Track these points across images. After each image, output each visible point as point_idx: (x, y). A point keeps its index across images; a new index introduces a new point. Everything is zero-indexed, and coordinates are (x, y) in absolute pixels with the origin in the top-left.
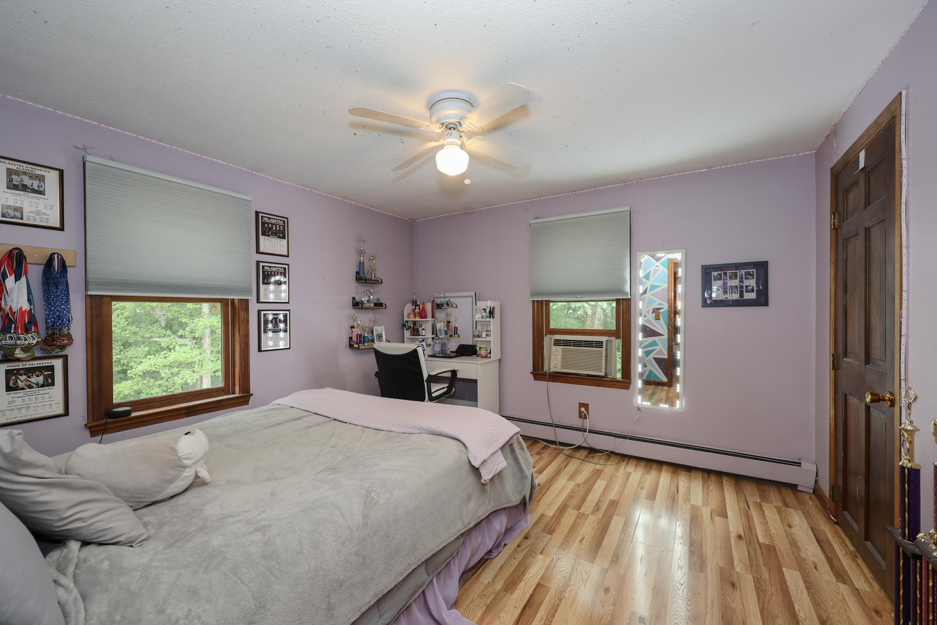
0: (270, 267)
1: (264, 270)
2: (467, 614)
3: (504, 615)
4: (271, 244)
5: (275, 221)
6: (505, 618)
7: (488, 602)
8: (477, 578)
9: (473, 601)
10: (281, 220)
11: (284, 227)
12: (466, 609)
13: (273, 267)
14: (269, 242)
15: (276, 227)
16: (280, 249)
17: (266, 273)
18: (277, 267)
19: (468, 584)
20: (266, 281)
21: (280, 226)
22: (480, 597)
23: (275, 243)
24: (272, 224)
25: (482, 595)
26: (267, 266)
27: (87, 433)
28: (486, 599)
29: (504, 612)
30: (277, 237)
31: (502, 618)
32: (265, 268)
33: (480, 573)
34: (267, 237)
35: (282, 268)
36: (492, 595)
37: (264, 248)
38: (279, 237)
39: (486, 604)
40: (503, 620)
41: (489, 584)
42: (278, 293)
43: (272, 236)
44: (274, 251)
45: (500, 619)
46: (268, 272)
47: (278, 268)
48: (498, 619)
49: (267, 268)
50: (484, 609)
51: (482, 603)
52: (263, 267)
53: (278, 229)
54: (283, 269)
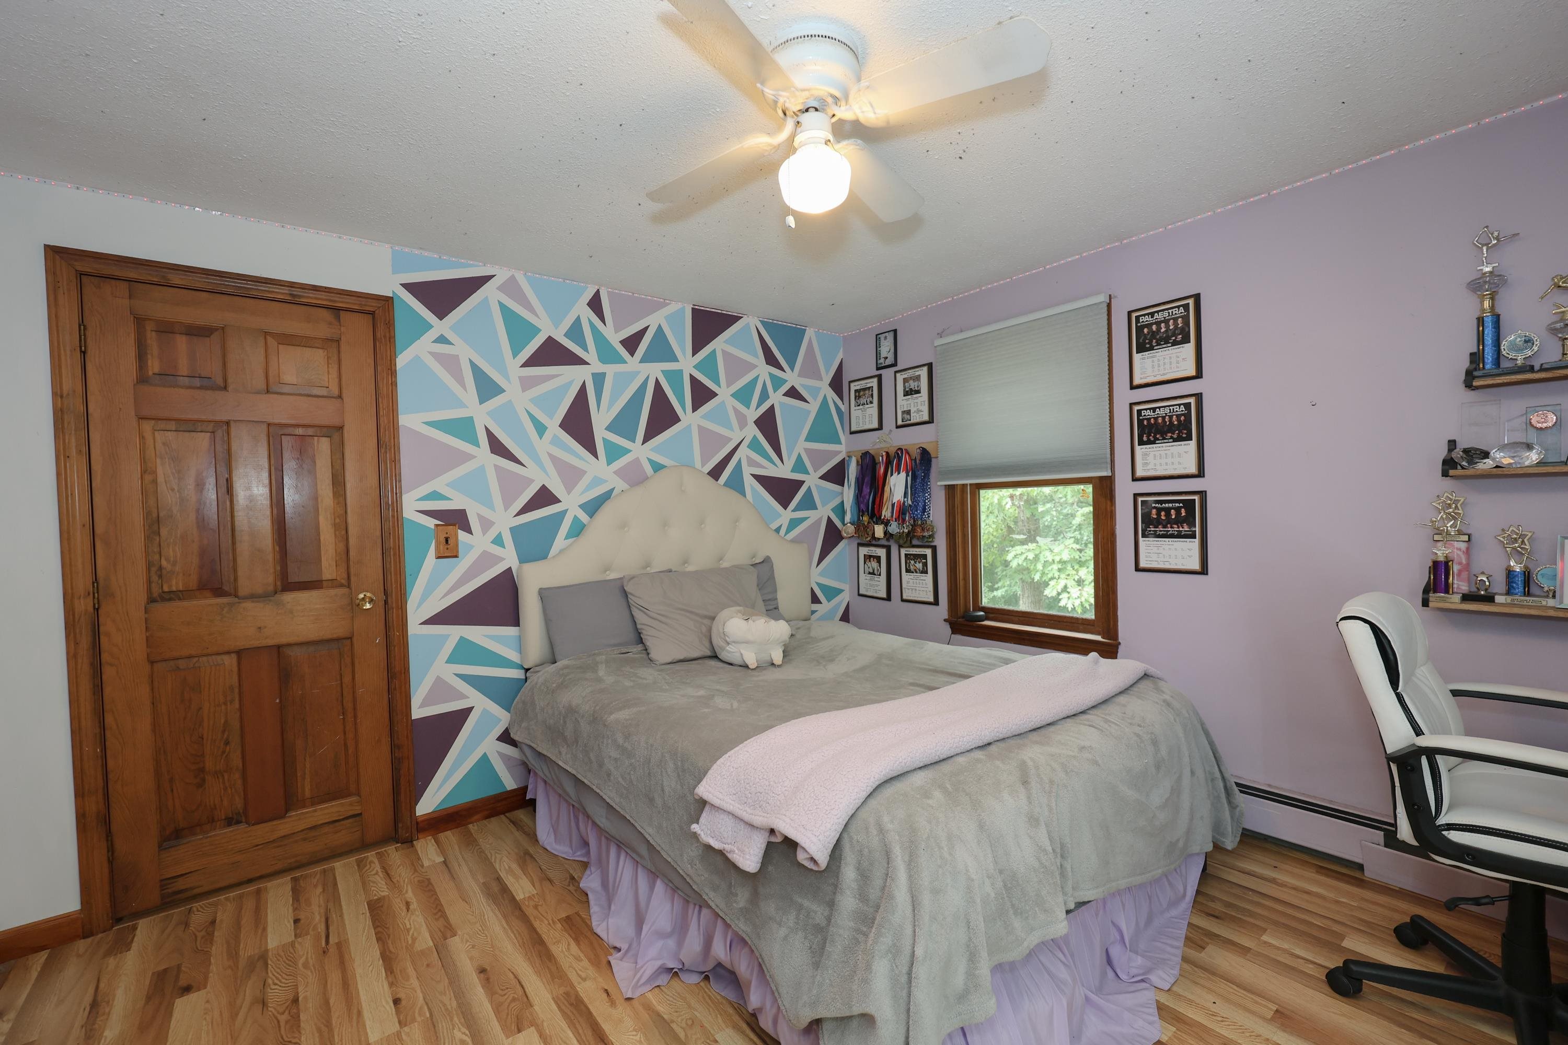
0: (1154, 409)
1: (1141, 418)
2: (671, 995)
3: (638, 1038)
4: (1156, 363)
5: (1166, 314)
6: (631, 1037)
7: (674, 1026)
8: (736, 1027)
9: (690, 1007)
10: (1178, 307)
11: (1186, 319)
12: (681, 996)
13: (1159, 408)
14: (1153, 361)
15: (1167, 326)
16: (1177, 367)
17: (1145, 423)
18: (1169, 406)
19: (731, 1011)
20: (1145, 439)
21: (1175, 320)
22: (690, 1019)
23: (1164, 358)
24: (1158, 323)
25: (693, 1023)
26: (1146, 409)
27: (947, 629)
28: (684, 1025)
29: (642, 1039)
30: (1170, 345)
31: (634, 1033)
32: (1143, 414)
33: (747, 1036)
34: (1147, 353)
35: (1179, 405)
36: (686, 1035)
37: (1142, 376)
38: (1175, 343)
39: (673, 1021)
40: (629, 1033)
41: (712, 1038)
42: (1172, 457)
43: (1159, 347)
44: (1164, 374)
45: (634, 1030)
46: (1149, 420)
47: (1171, 408)
48: (636, 1027)
49: (1148, 412)
50: (665, 1016)
51: (678, 1017)
52: (1139, 412)
53: (1171, 327)
54: (1182, 408)
